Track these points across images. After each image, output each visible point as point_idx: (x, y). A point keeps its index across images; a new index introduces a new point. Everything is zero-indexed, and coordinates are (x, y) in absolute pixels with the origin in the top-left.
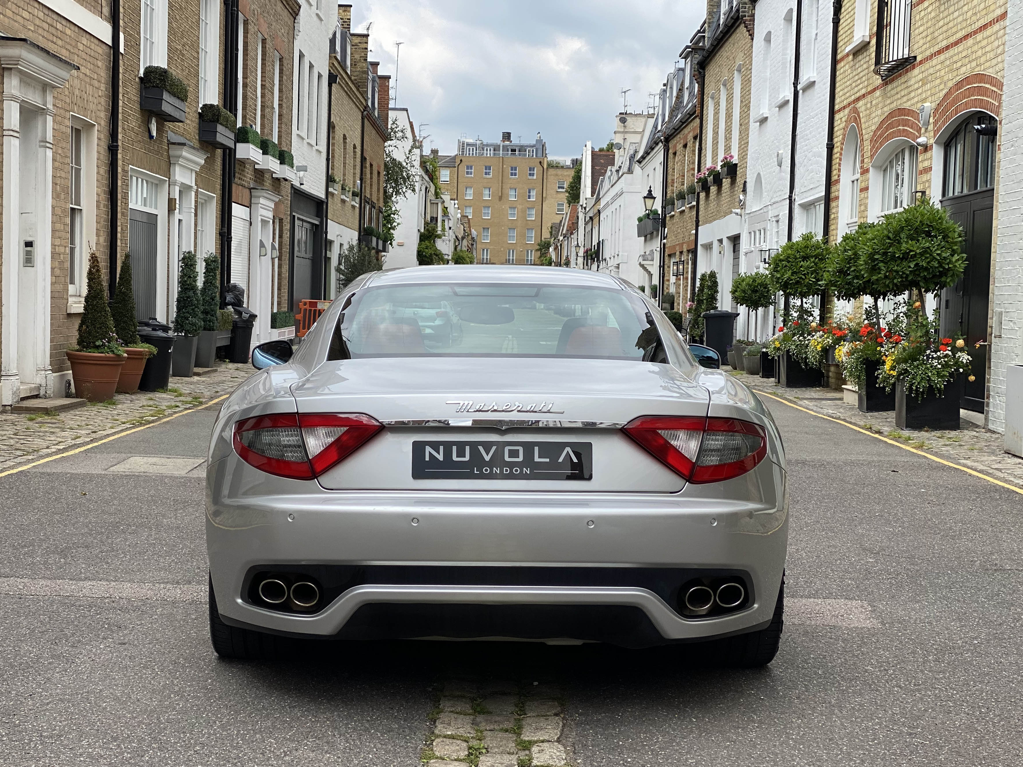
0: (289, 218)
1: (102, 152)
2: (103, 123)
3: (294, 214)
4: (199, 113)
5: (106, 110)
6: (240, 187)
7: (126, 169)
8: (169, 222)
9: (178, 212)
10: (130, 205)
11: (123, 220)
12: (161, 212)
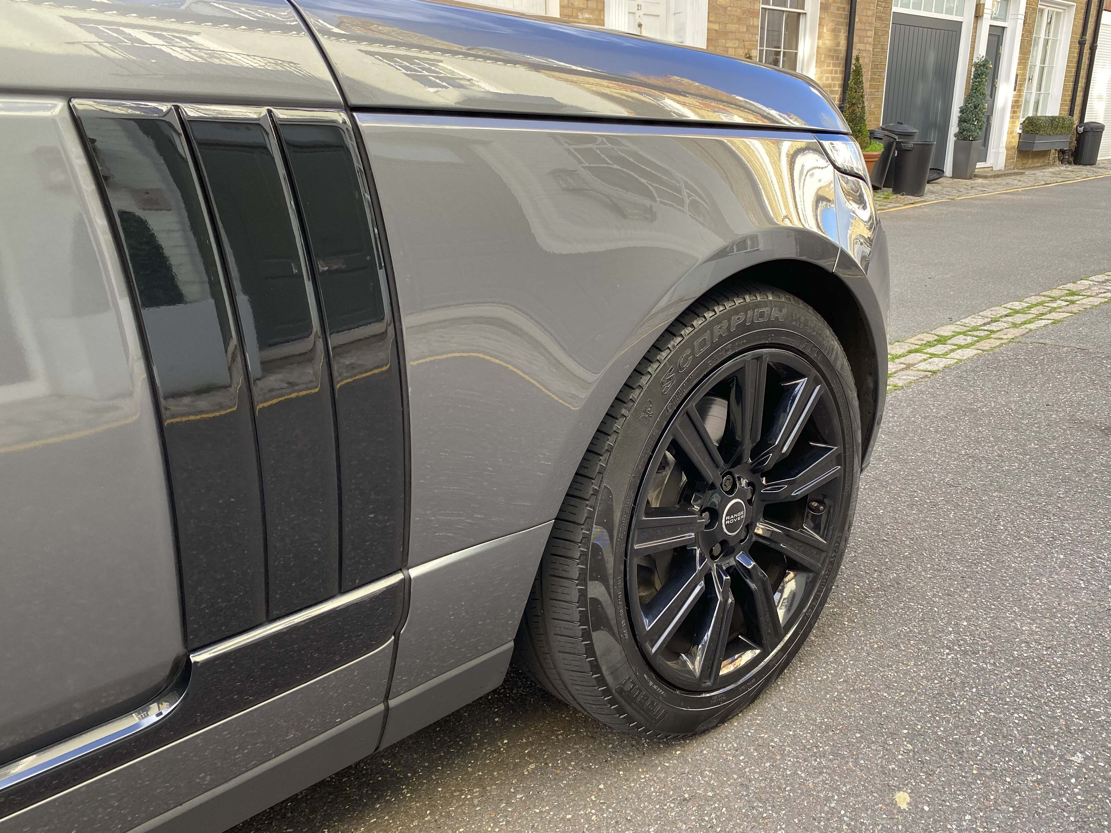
8: (975, 28)
9: (992, 18)
10: (895, 9)
11: (878, 25)
12: (967, 19)
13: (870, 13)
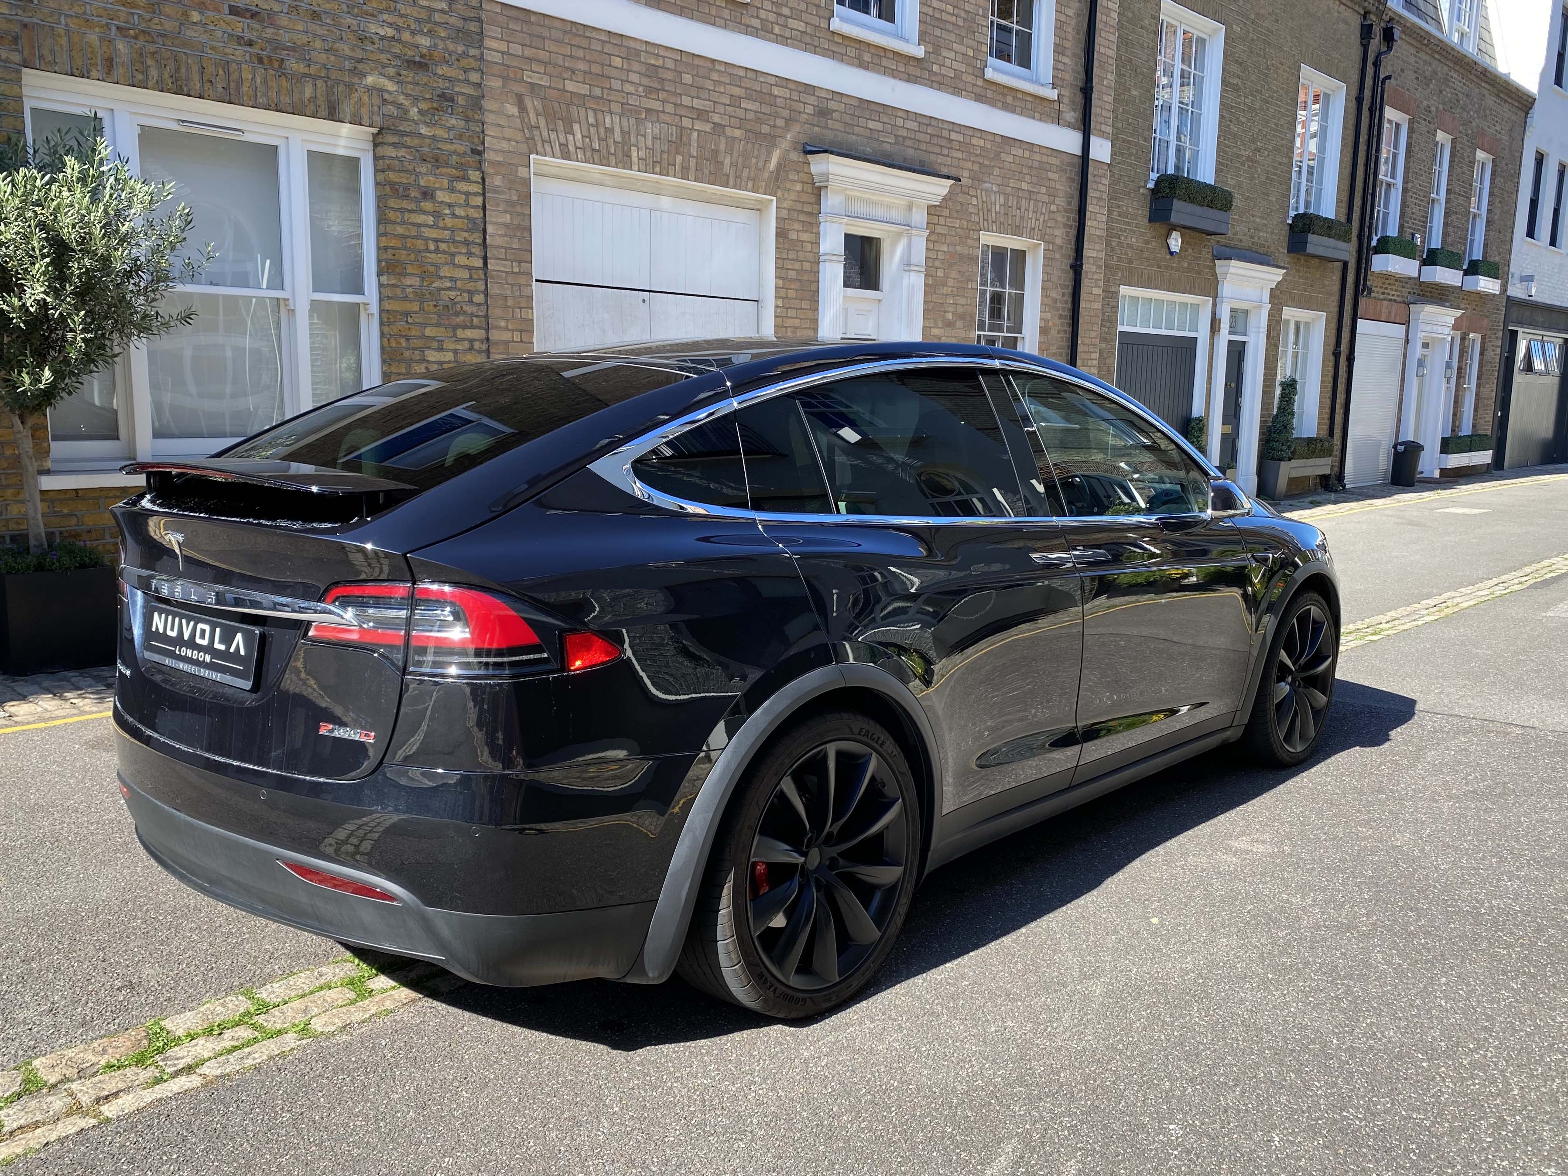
0: (1501, 333)
1: (1057, 273)
2: (1059, 241)
3: (1510, 328)
4: (1290, 225)
5: (1065, 226)
6: (1386, 302)
7: (1113, 289)
8: (1212, 345)
9: (1230, 333)
10: (1120, 328)
11: (1104, 345)
12: (1202, 334)
13: (1093, 334)
